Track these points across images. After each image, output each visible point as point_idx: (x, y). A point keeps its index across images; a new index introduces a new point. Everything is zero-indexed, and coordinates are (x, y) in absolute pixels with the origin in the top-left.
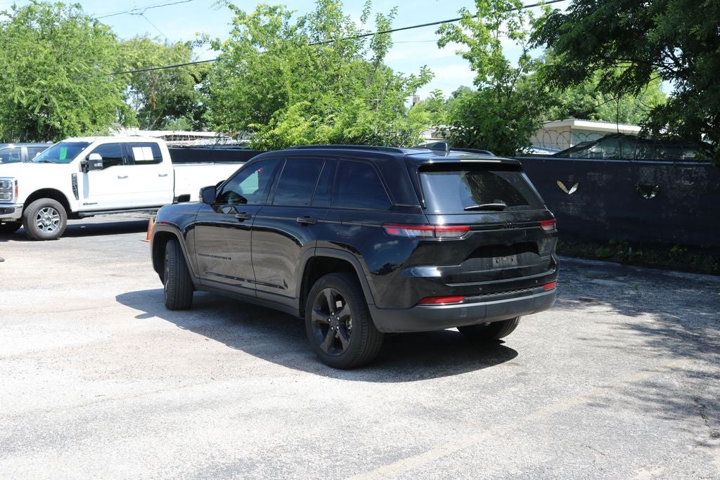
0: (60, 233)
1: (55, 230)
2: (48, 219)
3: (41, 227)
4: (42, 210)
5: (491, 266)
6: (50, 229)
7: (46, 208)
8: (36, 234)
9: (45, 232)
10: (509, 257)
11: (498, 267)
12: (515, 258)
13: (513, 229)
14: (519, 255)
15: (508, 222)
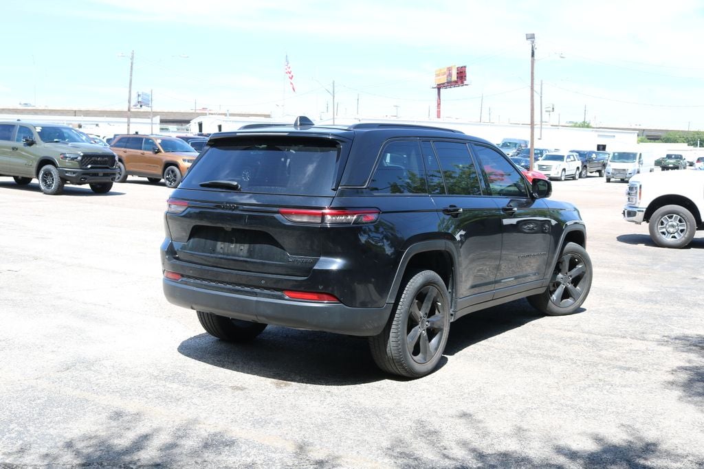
0: (685, 242)
1: (680, 238)
2: (673, 226)
3: (663, 233)
4: (666, 216)
5: (214, 251)
6: (674, 237)
7: (670, 214)
8: (657, 240)
9: (668, 239)
10: (238, 245)
11: (221, 254)
12: (245, 248)
13: (230, 212)
14: (252, 245)
15: (227, 203)
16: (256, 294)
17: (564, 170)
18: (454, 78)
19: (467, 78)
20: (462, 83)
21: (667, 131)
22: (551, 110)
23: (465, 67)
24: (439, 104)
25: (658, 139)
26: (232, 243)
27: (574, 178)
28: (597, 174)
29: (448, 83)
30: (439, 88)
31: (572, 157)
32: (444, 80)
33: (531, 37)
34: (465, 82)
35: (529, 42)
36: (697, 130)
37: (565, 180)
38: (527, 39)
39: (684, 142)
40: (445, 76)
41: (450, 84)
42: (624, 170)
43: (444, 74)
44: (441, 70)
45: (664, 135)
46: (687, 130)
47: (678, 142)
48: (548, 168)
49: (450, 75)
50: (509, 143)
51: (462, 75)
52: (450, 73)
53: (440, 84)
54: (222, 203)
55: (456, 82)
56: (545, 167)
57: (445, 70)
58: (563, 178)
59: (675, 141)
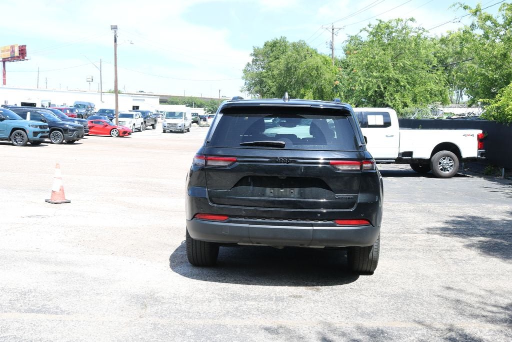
5: (264, 195)
10: (288, 189)
11: (272, 197)
12: (296, 191)
13: (286, 164)
14: (302, 189)
15: (280, 158)
16: (312, 225)
17: (134, 124)
18: (17, 54)
19: (27, 54)
20: (23, 58)
21: (170, 96)
22: (91, 80)
23: (25, 46)
24: (4, 74)
25: (165, 102)
26: (282, 188)
27: (139, 131)
28: (151, 127)
29: (11, 57)
30: (4, 61)
31: (138, 115)
32: (8, 55)
33: (114, 28)
34: (26, 58)
35: (113, 31)
36: (190, 96)
37: (135, 132)
38: (112, 29)
39: (182, 104)
40: (9, 52)
41: (13, 58)
42: (176, 124)
43: (9, 50)
44: (5, 47)
45: (169, 99)
46: (183, 96)
47: (178, 104)
48: (123, 124)
49: (13, 51)
50: (80, 105)
51: (23, 52)
52: (13, 50)
53: (5, 59)
54: (277, 158)
55: (18, 57)
56: (121, 123)
57: (9, 48)
58: (134, 130)
59: (177, 103)
